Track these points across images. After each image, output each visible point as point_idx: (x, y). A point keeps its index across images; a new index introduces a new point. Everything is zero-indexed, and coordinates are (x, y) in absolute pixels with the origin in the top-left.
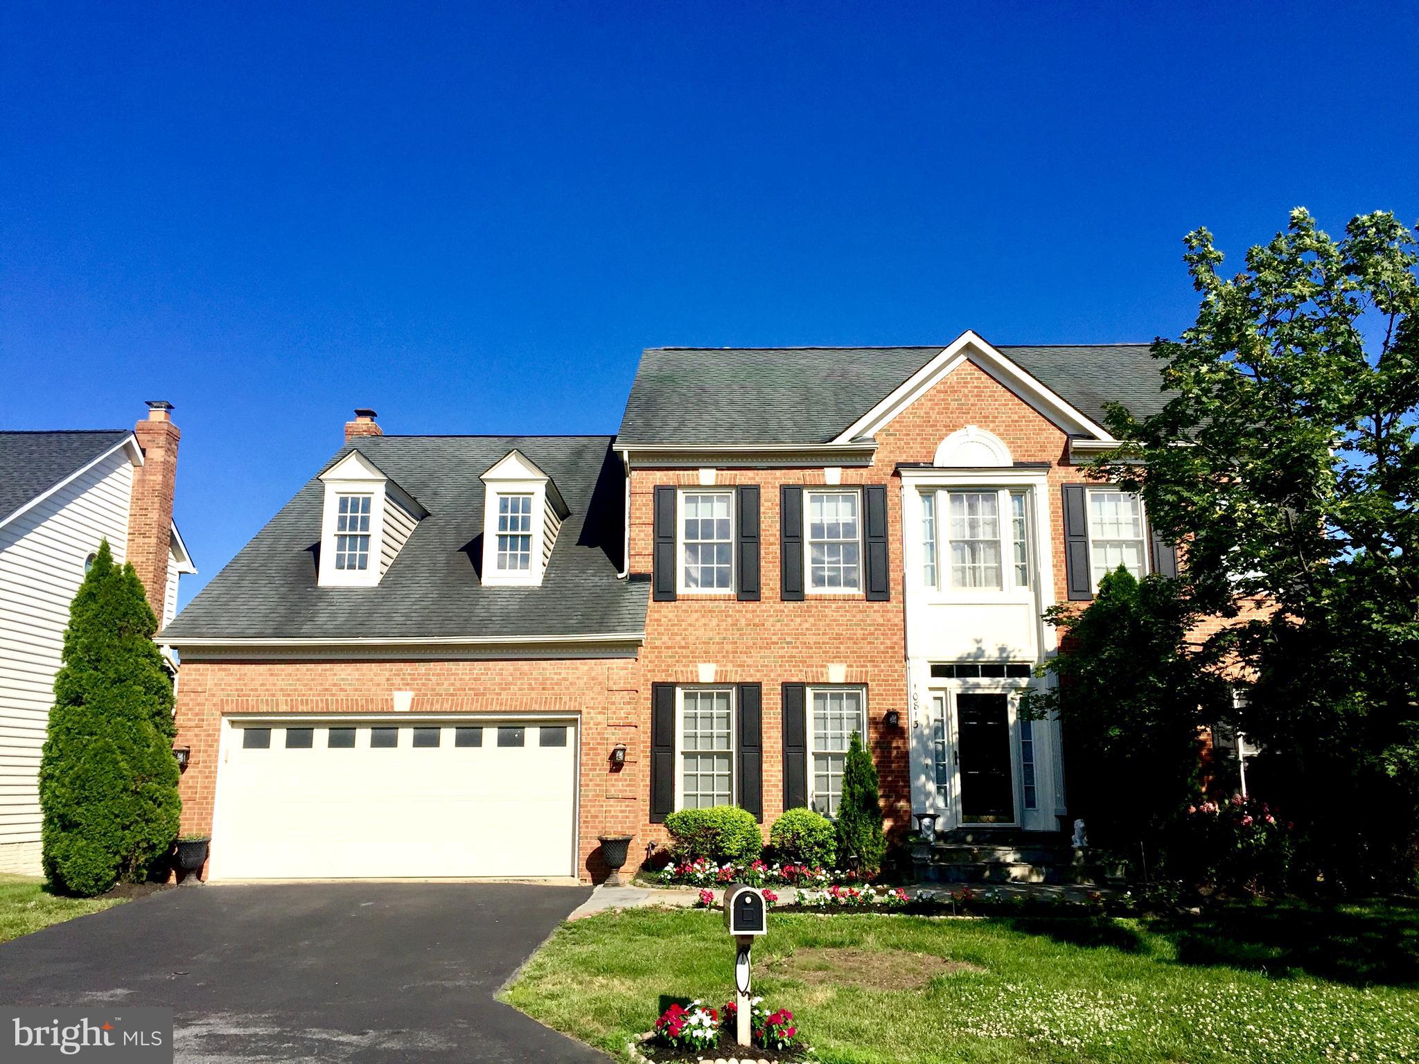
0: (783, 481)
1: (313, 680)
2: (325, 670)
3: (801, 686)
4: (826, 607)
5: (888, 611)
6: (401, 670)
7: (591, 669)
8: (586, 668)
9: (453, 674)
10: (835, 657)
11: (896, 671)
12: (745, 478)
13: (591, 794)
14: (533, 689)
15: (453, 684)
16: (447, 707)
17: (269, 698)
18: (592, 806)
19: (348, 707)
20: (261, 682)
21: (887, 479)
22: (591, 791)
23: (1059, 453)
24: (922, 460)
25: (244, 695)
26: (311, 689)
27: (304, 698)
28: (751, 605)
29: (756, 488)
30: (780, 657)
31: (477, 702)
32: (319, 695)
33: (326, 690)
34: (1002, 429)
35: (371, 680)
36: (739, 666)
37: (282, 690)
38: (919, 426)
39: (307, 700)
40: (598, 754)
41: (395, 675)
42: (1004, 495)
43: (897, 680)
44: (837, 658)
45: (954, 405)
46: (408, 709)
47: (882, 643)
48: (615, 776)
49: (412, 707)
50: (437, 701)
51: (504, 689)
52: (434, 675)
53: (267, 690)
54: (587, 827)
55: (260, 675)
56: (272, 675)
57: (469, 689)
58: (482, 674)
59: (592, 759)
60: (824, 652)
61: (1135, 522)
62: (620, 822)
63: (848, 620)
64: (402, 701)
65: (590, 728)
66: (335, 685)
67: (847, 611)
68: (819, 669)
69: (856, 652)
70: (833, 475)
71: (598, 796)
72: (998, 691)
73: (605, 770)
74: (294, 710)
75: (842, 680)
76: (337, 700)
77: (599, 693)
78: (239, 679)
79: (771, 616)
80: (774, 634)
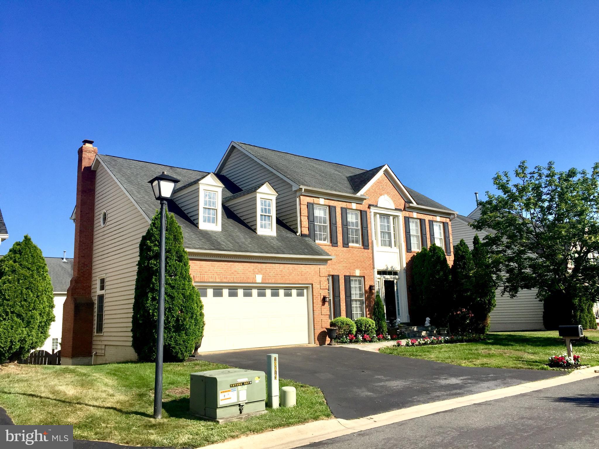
0: (342, 206)
1: (227, 269)
2: (232, 265)
3: (349, 276)
4: (354, 250)
5: (368, 253)
6: (257, 266)
7: (315, 268)
8: (313, 268)
9: (274, 269)
10: (357, 267)
11: (371, 272)
12: (332, 203)
13: (317, 313)
14: (298, 275)
15: (274, 273)
16: (273, 281)
17: (213, 276)
18: (318, 318)
19: (241, 280)
20: (208, 269)
21: (367, 209)
22: (317, 312)
23: (403, 207)
24: (375, 204)
25: (203, 274)
26: (227, 273)
27: (225, 276)
28: (336, 248)
29: (335, 207)
30: (343, 266)
31: (283, 279)
32: (230, 275)
33: (232, 273)
34: (391, 197)
35: (247, 270)
36: (333, 269)
37: (216, 273)
38: (373, 193)
39: (226, 277)
40: (318, 299)
41: (255, 268)
42: (391, 218)
43: (371, 275)
44: (357, 268)
45: (381, 187)
46: (261, 282)
47: (368, 263)
48: (323, 307)
49: (262, 281)
50: (270, 279)
51: (290, 275)
52: (268, 268)
53: (211, 272)
54: (317, 325)
55: (208, 266)
56: (212, 266)
57: (280, 275)
58: (283, 269)
59: (317, 301)
60: (354, 265)
61: (417, 230)
62: (326, 323)
63: (360, 255)
64: (259, 279)
65: (316, 290)
66: (235, 271)
67: (359, 252)
68: (353, 271)
69: (361, 266)
70: (354, 206)
71: (319, 314)
72: (392, 280)
73: (320, 305)
74: (222, 281)
75: (359, 275)
76: (237, 277)
77: (318, 277)
78: (200, 267)
79: (341, 252)
80: (342, 259)
